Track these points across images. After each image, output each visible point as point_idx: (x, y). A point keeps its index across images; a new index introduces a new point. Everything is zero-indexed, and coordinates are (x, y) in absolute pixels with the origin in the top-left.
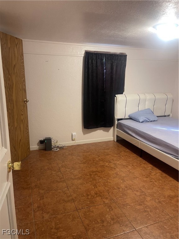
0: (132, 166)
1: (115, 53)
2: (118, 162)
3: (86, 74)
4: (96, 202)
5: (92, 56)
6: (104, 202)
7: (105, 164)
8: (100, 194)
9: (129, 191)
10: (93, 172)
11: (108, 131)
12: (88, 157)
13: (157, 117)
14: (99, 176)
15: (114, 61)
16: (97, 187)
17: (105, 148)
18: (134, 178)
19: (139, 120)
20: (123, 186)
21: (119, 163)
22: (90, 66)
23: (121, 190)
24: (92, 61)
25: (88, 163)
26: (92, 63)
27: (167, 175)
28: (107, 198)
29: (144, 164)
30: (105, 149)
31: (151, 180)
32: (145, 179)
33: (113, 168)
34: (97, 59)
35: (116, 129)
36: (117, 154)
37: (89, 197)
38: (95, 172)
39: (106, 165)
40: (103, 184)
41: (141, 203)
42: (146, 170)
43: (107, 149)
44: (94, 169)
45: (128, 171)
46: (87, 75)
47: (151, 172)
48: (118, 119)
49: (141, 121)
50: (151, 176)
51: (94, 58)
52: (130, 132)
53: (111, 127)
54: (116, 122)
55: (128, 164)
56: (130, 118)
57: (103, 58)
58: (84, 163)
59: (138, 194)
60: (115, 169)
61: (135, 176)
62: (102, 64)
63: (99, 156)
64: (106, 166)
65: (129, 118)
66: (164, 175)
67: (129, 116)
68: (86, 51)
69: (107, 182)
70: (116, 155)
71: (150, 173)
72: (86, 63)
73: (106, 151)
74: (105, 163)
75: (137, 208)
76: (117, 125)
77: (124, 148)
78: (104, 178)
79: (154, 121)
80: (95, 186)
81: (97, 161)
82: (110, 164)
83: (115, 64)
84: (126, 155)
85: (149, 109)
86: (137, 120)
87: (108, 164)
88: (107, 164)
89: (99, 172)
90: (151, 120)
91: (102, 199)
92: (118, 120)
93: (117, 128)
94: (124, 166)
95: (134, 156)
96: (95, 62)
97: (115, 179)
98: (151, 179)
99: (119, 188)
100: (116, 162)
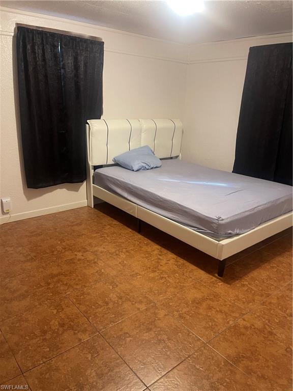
0: (127, 251)
1: (80, 36)
2: (101, 249)
3: (23, 74)
4: (64, 344)
5: (33, 37)
6: (80, 340)
7: (74, 256)
8: (70, 324)
9: (126, 306)
10: (52, 276)
11: (77, 190)
12: (40, 246)
13: (160, 159)
14: (66, 284)
15: (79, 52)
16: (63, 309)
17: (73, 222)
18: (132, 276)
19: (132, 168)
20: (113, 296)
21: (103, 250)
22: (30, 58)
23: (111, 305)
24: (33, 47)
25: (42, 259)
26: (33, 51)
27: (185, 261)
28: (85, 331)
29: (147, 245)
30: (72, 226)
31: (162, 276)
32: (152, 275)
33: (93, 262)
34: (45, 43)
35: (92, 185)
36: (97, 233)
37: (48, 336)
38: (57, 275)
39: (78, 257)
40: (74, 300)
41: (150, 326)
42: (150, 258)
43: (77, 225)
44: (55, 271)
45: (120, 263)
46: (23, 77)
47: (159, 259)
48: (94, 166)
49: (135, 168)
50: (160, 267)
51: (38, 40)
52: (119, 191)
53: (82, 182)
54: (92, 172)
55: (119, 250)
56: (117, 164)
57: (56, 43)
58: (32, 260)
59: (143, 307)
60: (95, 263)
61: (133, 271)
62: (55, 56)
63: (62, 241)
64: (79, 260)
65: (113, 163)
66: (181, 261)
67: (114, 160)
68: (17, 24)
69: (83, 294)
70: (95, 235)
71: (158, 262)
72: (21, 50)
73: (76, 228)
74: (75, 253)
75: (144, 338)
76: (93, 177)
77: (109, 218)
78: (75, 287)
79: (156, 167)
80: (59, 308)
81: (59, 251)
82: (84, 254)
83: (82, 57)
84: (114, 233)
85: (147, 147)
86: (128, 168)
87: (82, 256)
88: (79, 255)
89: (65, 275)
90: (152, 166)
91: (75, 333)
92: (95, 168)
93: (94, 183)
94: (112, 254)
95: (127, 231)
96: (40, 51)
97: (98, 285)
98: (162, 273)
99: (107, 303)
100: (96, 249)
